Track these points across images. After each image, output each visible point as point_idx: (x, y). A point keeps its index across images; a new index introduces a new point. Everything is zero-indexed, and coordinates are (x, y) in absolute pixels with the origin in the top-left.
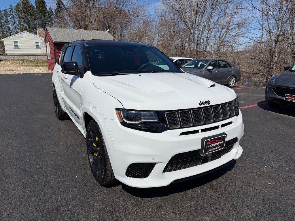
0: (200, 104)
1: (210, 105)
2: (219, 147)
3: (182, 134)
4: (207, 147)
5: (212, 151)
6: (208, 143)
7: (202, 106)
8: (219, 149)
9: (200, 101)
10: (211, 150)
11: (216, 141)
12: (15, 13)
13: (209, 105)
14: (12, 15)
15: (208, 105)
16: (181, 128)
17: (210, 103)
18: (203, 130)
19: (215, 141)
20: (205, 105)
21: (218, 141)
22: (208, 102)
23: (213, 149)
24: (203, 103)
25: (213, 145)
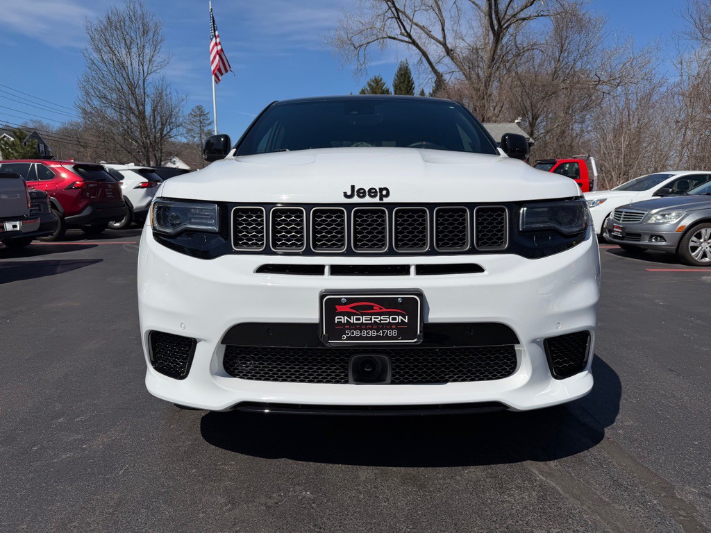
0: (349, 193)
1: (386, 200)
2: (394, 333)
4: (336, 320)
5: (361, 338)
6: (339, 308)
7: (356, 200)
8: (395, 338)
9: (353, 187)
10: (357, 333)
11: (377, 307)
13: (381, 199)
15: (377, 200)
16: (267, 252)
17: (387, 196)
19: (371, 308)
20: (367, 199)
21: (384, 310)
23: (364, 333)
24: (361, 193)
25: (364, 319)
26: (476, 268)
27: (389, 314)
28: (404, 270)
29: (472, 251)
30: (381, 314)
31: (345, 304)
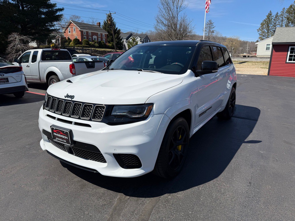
0: (66, 96)
1: (73, 100)
2: (65, 141)
3: (48, 115)
7: (67, 98)
8: (65, 143)
9: (67, 94)
10: (58, 139)
12: (286, 15)
13: (72, 99)
14: (282, 18)
15: (70, 99)
16: (49, 110)
17: (73, 98)
18: (59, 120)
20: (69, 99)
22: (72, 97)
24: (68, 96)
25: (59, 135)
26: (89, 126)
27: (64, 135)
28: (70, 122)
29: (90, 120)
30: (62, 135)
31: (55, 130)
